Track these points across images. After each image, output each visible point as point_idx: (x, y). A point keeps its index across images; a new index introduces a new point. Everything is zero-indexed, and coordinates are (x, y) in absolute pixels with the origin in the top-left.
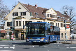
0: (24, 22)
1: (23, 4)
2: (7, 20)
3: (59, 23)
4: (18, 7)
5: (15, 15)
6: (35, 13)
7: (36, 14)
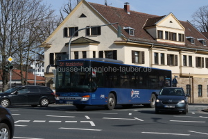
0: (94, 52)
1: (92, 4)
2: (49, 49)
3: (190, 57)
4: (78, 12)
5: (71, 35)
6: (124, 28)
7: (127, 30)
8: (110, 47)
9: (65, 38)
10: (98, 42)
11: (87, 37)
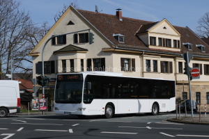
0: (82, 60)
1: (80, 11)
2: (38, 58)
4: (66, 20)
5: (60, 43)
6: (114, 35)
7: (116, 37)
8: (98, 55)
9: (53, 47)
10: (87, 50)
11: (75, 45)
